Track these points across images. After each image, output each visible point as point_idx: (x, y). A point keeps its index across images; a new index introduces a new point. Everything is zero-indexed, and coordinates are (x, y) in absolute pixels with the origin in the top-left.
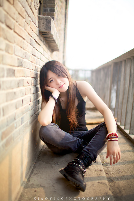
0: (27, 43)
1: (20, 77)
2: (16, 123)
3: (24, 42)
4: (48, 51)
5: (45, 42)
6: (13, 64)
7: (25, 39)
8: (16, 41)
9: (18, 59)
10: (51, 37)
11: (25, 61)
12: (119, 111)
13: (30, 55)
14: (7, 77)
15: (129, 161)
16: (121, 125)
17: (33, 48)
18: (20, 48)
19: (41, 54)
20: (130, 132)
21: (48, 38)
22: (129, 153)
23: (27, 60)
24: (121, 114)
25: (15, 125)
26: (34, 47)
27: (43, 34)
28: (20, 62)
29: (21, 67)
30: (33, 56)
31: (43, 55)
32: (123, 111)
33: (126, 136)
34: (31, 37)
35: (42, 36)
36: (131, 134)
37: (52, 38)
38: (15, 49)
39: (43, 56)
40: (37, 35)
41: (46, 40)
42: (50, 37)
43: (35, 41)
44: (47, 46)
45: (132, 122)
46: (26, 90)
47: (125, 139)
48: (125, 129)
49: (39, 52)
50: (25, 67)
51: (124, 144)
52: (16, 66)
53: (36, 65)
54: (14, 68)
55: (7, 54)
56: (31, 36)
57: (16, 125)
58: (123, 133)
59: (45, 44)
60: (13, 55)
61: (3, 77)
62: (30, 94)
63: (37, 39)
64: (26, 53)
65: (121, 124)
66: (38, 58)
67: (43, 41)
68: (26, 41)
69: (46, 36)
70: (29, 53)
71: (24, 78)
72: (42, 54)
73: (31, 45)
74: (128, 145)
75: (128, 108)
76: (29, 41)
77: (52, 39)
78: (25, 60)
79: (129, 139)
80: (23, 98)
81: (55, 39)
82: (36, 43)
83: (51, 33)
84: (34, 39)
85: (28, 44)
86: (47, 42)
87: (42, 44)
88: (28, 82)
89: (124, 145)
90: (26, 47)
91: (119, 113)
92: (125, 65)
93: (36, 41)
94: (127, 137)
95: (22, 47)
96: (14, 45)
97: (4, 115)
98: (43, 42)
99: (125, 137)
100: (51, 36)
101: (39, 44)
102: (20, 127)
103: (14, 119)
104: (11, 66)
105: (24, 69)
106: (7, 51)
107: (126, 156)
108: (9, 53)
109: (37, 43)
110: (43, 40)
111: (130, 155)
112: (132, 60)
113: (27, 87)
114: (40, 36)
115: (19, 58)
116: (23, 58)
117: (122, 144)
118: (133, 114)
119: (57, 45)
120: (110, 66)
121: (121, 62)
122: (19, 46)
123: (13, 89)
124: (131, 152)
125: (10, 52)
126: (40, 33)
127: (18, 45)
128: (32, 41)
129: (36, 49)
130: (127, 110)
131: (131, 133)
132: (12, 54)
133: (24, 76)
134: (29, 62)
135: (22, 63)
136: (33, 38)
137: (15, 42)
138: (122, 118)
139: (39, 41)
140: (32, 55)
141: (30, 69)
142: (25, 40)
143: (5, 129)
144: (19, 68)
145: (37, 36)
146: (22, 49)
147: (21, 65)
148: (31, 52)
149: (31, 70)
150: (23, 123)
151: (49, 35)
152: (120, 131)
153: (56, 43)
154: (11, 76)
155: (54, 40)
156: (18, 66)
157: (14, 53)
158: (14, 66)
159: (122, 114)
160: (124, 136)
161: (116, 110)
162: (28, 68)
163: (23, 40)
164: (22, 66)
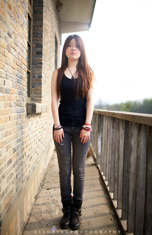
20: (108, 184)
26: (24, 129)
40: (25, 118)
45: (109, 175)
48: (105, 180)
49: (28, 128)
53: (26, 139)
64: (18, 139)
65: (103, 174)
66: (27, 133)
79: (107, 190)
87: (30, 119)
91: (103, 163)
109: (26, 123)
114: (29, 115)
118: (109, 167)
128: (22, 126)
130: (107, 162)
134: (21, 142)
138: (104, 168)
139: (27, 120)
148: (22, 134)
161: (101, 158)
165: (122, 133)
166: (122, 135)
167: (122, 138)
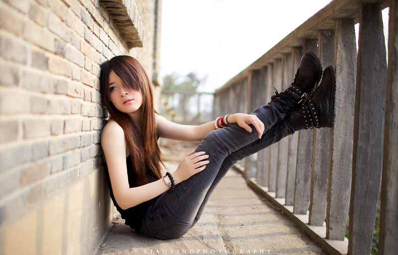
0: (74, 15)
1: (59, 74)
2: (51, 162)
3: (67, 11)
4: (120, 43)
5: (111, 24)
6: (45, 46)
7: (69, 6)
8: (50, 4)
9: (56, 40)
10: (123, 13)
11: (70, 49)
12: (266, 163)
13: (80, 40)
14: (33, 65)
15: (283, 250)
16: (269, 191)
17: (87, 28)
18: (59, 20)
19: (104, 45)
20: (286, 202)
21: (118, 15)
22: (284, 236)
23: (73, 48)
24: (269, 168)
25: (49, 165)
26: (89, 27)
27: (107, 7)
28: (59, 46)
29: (61, 56)
30: (86, 43)
31: (109, 48)
32: (272, 162)
33: (279, 209)
34: (81, 6)
35: (105, 10)
36: (288, 205)
37: (126, 15)
38: (48, 18)
39: (109, 50)
40: (94, 5)
41: (114, 20)
42: (121, 13)
43: (92, 15)
44: (118, 34)
45: (288, 182)
46: (73, 105)
47: (276, 214)
48: (276, 197)
49: (99, 41)
50: (71, 59)
51: (275, 222)
52: (51, 52)
53: (93, 62)
54: (47, 54)
55: (32, 23)
56: (83, 5)
57: (52, 166)
58: (274, 205)
59: (112, 27)
60: (45, 29)
61: (24, 63)
62: (81, 115)
63: (96, 13)
64: (72, 33)
65: (269, 189)
66: (97, 51)
67: (108, 21)
68: (72, 10)
69: (114, 11)
70: (79, 37)
71: (69, 80)
72: (106, 46)
73: (81, 22)
74: (282, 224)
75: (280, 156)
76: (78, 13)
77: (127, 19)
78: (69, 45)
79: (284, 213)
80: (66, 117)
81: (132, 17)
82: (92, 20)
83: (123, 3)
84: (89, 13)
85: (77, 17)
86: (117, 25)
87: (106, 26)
88: (77, 90)
89: (274, 225)
90: (72, 22)
91: (266, 168)
92: (272, 73)
93: (92, 17)
94: (281, 211)
95: (64, 19)
96: (47, 11)
97: (25, 137)
98: (109, 23)
99: (278, 212)
100: (124, 11)
101: (99, 25)
102: (60, 174)
103: (47, 154)
104: (41, 48)
105: (68, 62)
106: (33, 18)
107: (277, 242)
108: (36, 22)
109: (95, 21)
110: (107, 18)
111: (286, 239)
112: (284, 62)
113: (74, 100)
114: (102, 9)
115: (58, 38)
116: (66, 40)
117: (271, 223)
118: (290, 164)
119: (137, 31)
120: (246, 79)
121: (265, 68)
122: (57, 15)
123: (44, 93)
124: (287, 236)
125: (38, 19)
126: (102, 3)
127: (55, 12)
128: (85, 14)
129: (93, 33)
130: (280, 159)
131: (288, 203)
132: (43, 27)
133: (67, 75)
134: (79, 52)
135: (62, 49)
136: (87, 9)
137: (49, 6)
138: (271, 176)
139: (99, 19)
140: (84, 41)
141: (80, 67)
142: (70, 9)
143: (27, 166)
144: (58, 58)
145: (94, 7)
146: (64, 24)
147: (60, 52)
148: (83, 35)
149: (83, 69)
150: (67, 168)
151: (120, 8)
152: (268, 202)
153: (135, 26)
154: (40, 67)
155: (129, 20)
156: (56, 53)
157: (48, 25)
158: (46, 50)
159: (272, 169)
160: (275, 210)
161: (260, 164)
162: (75, 63)
163: (66, 8)
164: (63, 55)
165: (341, 58)
166: (341, 62)
167: (341, 69)
